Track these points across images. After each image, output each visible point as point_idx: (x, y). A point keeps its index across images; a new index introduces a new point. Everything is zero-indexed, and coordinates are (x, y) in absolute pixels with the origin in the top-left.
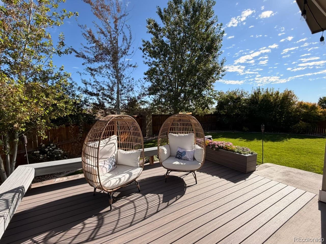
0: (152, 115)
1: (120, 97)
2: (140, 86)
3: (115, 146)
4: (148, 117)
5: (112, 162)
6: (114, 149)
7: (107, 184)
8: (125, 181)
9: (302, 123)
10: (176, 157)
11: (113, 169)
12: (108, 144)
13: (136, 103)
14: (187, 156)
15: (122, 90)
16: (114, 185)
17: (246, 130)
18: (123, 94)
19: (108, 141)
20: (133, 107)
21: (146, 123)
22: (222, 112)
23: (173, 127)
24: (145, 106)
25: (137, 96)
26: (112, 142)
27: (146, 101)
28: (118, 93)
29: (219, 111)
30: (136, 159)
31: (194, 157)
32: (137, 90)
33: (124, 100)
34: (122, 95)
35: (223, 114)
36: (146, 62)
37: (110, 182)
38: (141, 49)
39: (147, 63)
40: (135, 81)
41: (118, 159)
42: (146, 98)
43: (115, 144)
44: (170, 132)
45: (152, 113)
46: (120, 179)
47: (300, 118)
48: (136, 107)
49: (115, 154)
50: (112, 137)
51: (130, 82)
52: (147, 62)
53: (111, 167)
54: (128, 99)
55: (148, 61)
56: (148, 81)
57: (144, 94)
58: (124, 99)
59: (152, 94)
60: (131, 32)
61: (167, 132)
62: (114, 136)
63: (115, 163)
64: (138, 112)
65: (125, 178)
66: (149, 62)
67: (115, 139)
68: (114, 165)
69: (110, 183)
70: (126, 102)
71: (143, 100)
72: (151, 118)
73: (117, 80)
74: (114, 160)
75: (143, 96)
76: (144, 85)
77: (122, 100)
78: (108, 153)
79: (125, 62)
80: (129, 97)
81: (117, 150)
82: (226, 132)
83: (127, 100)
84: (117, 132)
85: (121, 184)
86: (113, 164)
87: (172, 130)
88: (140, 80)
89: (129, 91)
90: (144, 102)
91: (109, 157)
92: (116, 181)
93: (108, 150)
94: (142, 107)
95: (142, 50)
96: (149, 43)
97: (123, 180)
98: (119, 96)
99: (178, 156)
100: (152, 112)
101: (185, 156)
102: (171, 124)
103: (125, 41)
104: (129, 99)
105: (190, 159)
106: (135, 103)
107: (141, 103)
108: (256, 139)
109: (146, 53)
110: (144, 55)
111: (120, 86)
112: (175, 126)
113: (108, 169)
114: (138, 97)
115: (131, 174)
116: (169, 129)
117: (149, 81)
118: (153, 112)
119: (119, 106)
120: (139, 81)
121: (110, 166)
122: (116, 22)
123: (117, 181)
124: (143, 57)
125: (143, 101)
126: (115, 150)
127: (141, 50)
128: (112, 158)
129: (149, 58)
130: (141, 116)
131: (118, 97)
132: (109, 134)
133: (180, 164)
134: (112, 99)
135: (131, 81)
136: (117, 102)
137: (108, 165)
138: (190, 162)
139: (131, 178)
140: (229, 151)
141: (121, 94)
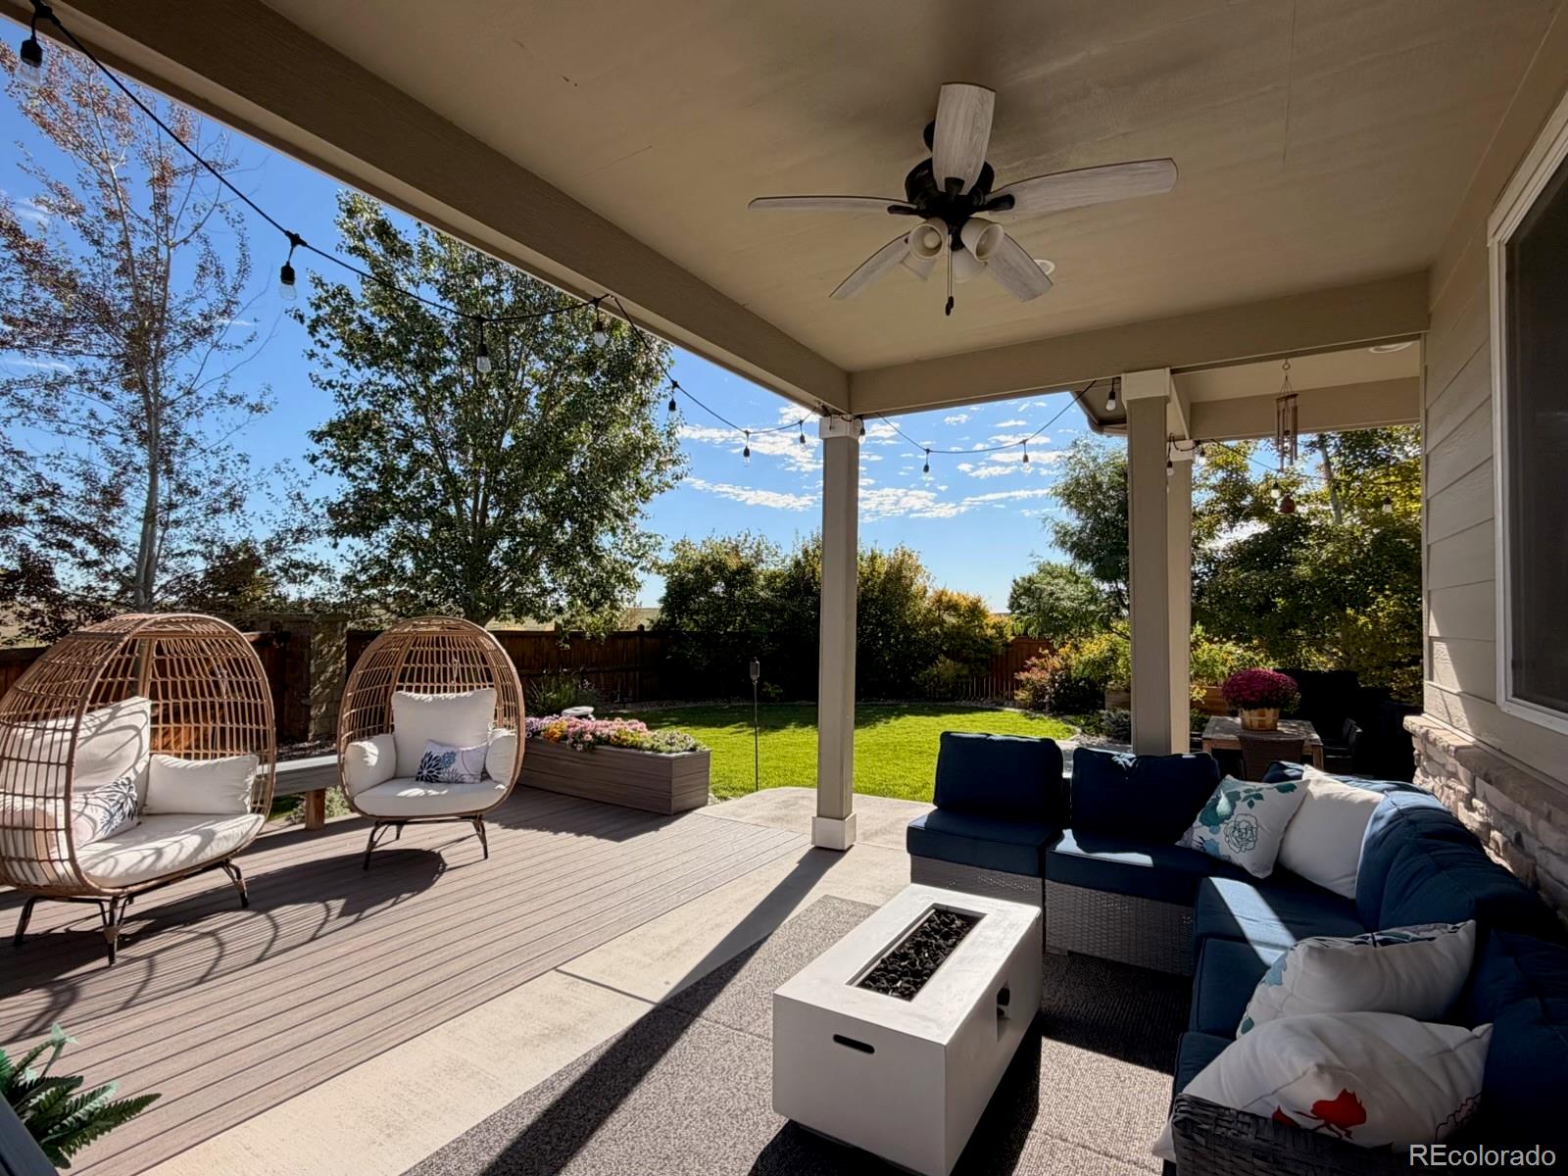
0: (349, 631)
1: (162, 539)
2: (281, 494)
3: (137, 738)
4: (322, 642)
5: (120, 798)
6: (132, 751)
7: (102, 866)
8: (183, 856)
9: (944, 662)
10: (417, 779)
11: (124, 828)
12: (105, 729)
13: (259, 571)
14: (458, 767)
15: (172, 506)
16: (130, 871)
17: (772, 695)
18: (177, 523)
19: (104, 719)
20: (234, 592)
21: (313, 669)
22: (687, 625)
23: (413, 669)
24: (312, 588)
25: (261, 538)
26: (126, 721)
27: (317, 563)
28: (150, 517)
29: (674, 620)
30: (238, 784)
31: (484, 768)
32: (261, 512)
33: (182, 555)
34: (172, 531)
35: (690, 633)
36: (325, 380)
37: (111, 861)
38: (301, 318)
39: (333, 387)
40: (254, 470)
41: (149, 794)
42: (318, 550)
43: (139, 732)
44: (400, 688)
45: (350, 625)
46: (159, 853)
47: (940, 648)
48: (259, 592)
49: (136, 772)
50: (124, 703)
51: (224, 469)
52: (329, 383)
53: (118, 819)
54: (211, 553)
55: (336, 377)
56: (331, 472)
57: (301, 531)
58: (185, 548)
59: (354, 530)
60: (248, 243)
61: (387, 689)
62: (137, 699)
63: (136, 803)
64: (262, 619)
65: (180, 850)
66: (342, 380)
67: (143, 712)
68: (131, 814)
69: (111, 866)
70: (199, 565)
71: (297, 557)
72: (339, 648)
73: (152, 455)
74: (133, 792)
75: (295, 542)
76: (303, 490)
77: (170, 554)
78: (103, 765)
79: (203, 379)
80: (213, 542)
81: (147, 757)
82: (699, 704)
83: (203, 555)
84: (154, 685)
85: (165, 868)
86: (126, 809)
87: (411, 680)
88: (283, 466)
89: (216, 511)
90: (306, 567)
91: (110, 782)
92: (140, 857)
93: (103, 753)
94: (292, 592)
95: (307, 322)
96: (348, 295)
97: (175, 854)
98: (153, 535)
99: (425, 772)
100: (347, 618)
101: (451, 769)
102: (403, 656)
103: (209, 281)
104: (217, 551)
105: (467, 778)
106: (253, 572)
107: (286, 571)
108: (792, 727)
109: (326, 340)
110: (318, 349)
111: (164, 486)
112: (421, 662)
113: (100, 826)
114: (268, 543)
115: (208, 838)
116: (396, 674)
117: (337, 471)
118: (353, 619)
119: (149, 581)
120: (278, 470)
121: (112, 816)
122: (160, 180)
123: (144, 858)
124: (312, 355)
125: (297, 565)
126: (139, 757)
127: (302, 321)
128: (124, 784)
129: (341, 363)
130: (284, 637)
131: (147, 538)
132: (110, 694)
133: (427, 795)
134: (108, 546)
135: (231, 465)
136: (139, 561)
137: (101, 810)
138: (468, 786)
139: (209, 848)
140: (626, 747)
141: (166, 526)
